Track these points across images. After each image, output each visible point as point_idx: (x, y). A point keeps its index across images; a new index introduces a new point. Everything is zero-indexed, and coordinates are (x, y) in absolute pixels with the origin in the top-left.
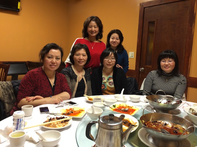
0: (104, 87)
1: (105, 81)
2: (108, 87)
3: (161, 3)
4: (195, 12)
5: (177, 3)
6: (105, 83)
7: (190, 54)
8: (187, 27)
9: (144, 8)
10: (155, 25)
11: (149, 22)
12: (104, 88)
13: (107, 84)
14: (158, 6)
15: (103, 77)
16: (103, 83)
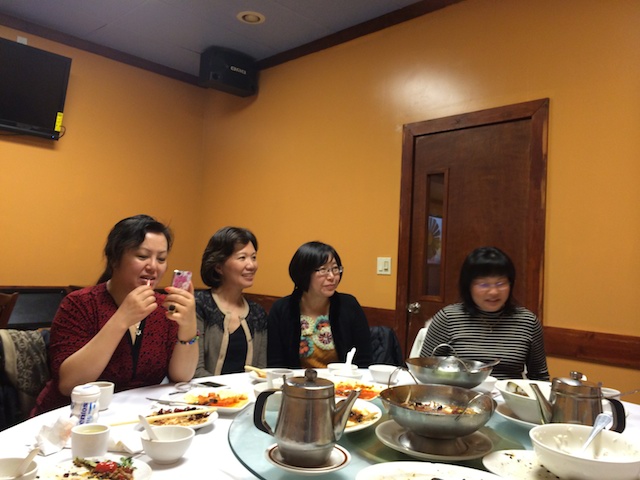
0: (306, 349)
1: (308, 331)
2: (318, 347)
3: (457, 127)
4: (544, 151)
5: (499, 126)
6: (308, 338)
7: (539, 263)
8: (528, 190)
9: (415, 137)
10: (446, 181)
11: (429, 176)
12: (306, 353)
13: (316, 339)
14: (449, 133)
15: (302, 319)
16: (302, 338)
